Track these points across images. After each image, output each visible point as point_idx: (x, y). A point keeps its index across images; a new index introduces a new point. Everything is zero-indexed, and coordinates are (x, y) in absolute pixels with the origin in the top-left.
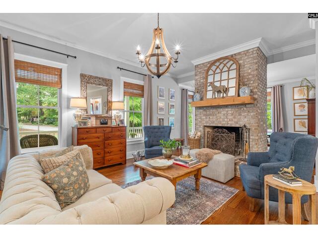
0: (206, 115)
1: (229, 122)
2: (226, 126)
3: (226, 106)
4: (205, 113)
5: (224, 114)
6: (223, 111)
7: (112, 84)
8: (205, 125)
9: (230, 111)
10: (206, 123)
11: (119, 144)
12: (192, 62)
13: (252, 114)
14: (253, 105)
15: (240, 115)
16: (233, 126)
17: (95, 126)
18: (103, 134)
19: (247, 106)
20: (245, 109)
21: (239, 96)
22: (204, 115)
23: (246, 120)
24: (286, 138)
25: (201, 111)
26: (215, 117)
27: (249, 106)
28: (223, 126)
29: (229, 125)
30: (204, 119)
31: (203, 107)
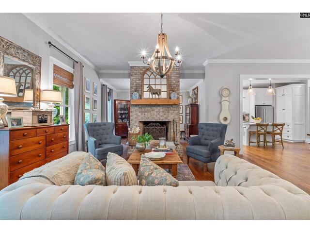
0: (142, 112)
1: (161, 118)
2: (158, 120)
3: (159, 105)
4: (141, 110)
5: (157, 112)
6: (157, 109)
7: (40, 63)
8: (141, 120)
9: (161, 109)
10: (142, 118)
11: (62, 148)
12: (129, 62)
13: (176, 112)
14: (176, 106)
15: (168, 112)
16: (164, 120)
17: (31, 125)
18: (44, 138)
19: (173, 106)
20: (172, 108)
21: (170, 98)
22: (140, 112)
23: (172, 116)
24: (207, 126)
25: (137, 108)
26: (149, 114)
27: (174, 106)
28: (157, 121)
29: (161, 120)
30: (139, 115)
31: (139, 105)
